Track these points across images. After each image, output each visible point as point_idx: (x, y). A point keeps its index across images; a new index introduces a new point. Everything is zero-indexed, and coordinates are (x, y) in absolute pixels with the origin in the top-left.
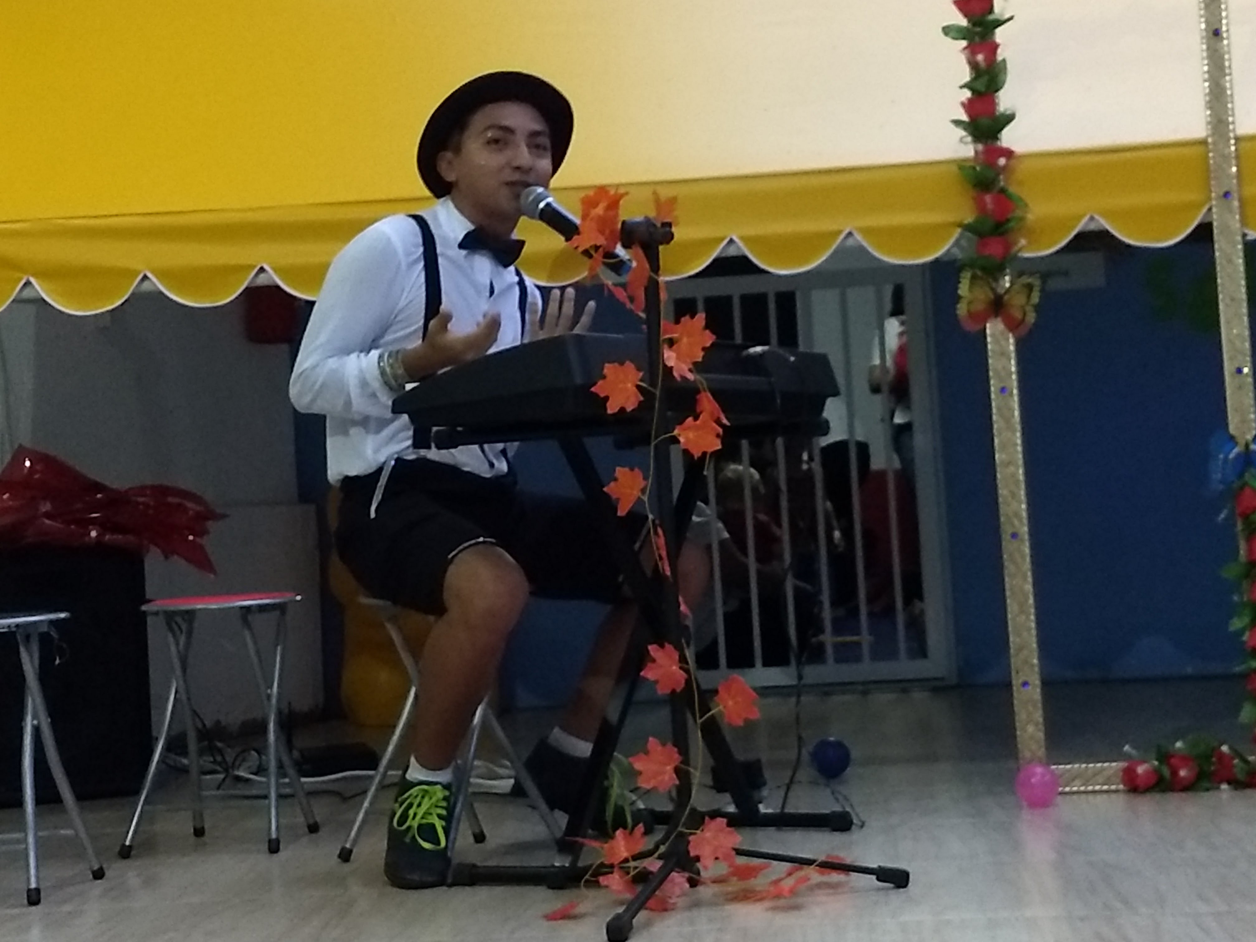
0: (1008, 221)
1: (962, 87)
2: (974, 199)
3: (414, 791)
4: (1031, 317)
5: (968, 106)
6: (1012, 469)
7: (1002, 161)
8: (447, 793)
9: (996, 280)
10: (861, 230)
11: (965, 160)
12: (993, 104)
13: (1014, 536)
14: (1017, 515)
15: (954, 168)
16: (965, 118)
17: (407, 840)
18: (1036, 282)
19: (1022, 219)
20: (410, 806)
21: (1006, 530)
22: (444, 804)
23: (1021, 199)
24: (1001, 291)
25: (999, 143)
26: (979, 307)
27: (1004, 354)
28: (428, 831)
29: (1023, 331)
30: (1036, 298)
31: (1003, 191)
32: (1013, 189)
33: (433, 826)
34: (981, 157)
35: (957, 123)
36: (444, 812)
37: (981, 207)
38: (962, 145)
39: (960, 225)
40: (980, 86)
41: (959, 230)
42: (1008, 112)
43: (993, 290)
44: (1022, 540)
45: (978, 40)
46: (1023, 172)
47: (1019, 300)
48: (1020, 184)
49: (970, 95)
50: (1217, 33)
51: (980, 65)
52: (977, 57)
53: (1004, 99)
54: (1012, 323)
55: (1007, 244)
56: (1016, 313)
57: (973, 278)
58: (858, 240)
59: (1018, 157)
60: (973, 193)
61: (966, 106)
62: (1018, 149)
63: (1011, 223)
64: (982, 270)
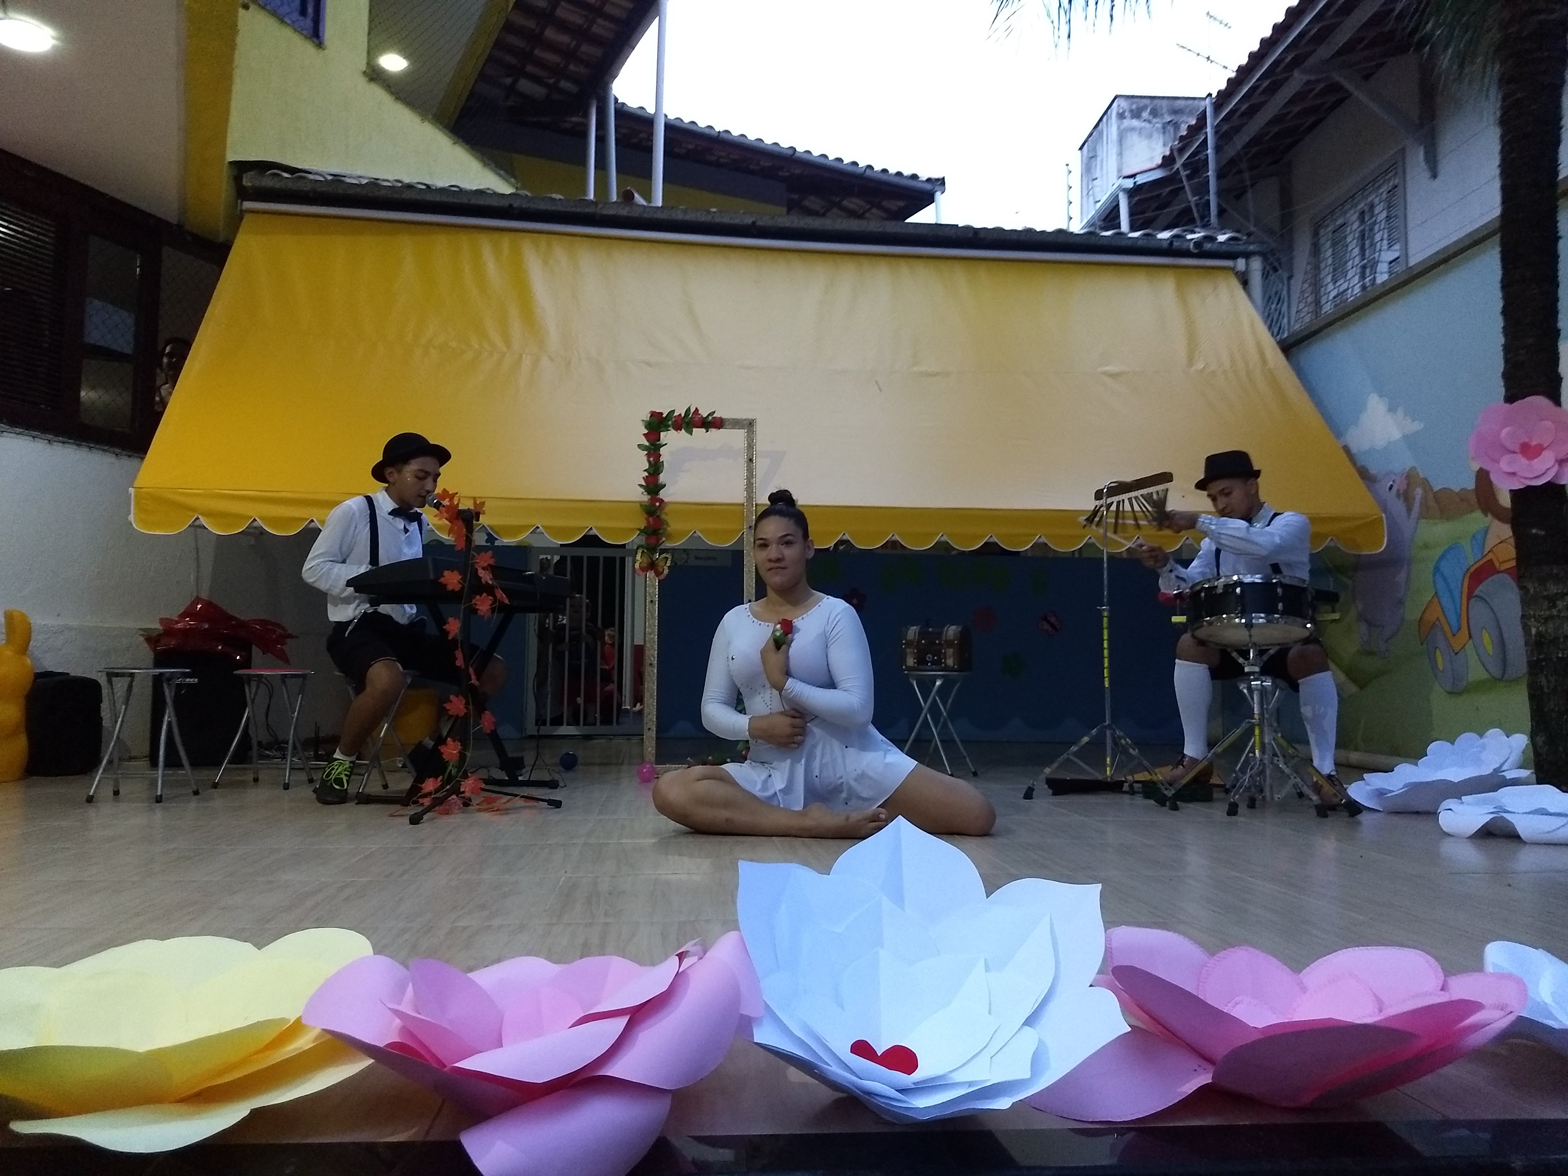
0: (660, 529)
1: (645, 471)
2: (646, 519)
3: (336, 763)
4: (666, 571)
6: (652, 636)
7: (658, 504)
8: (352, 765)
9: (653, 554)
10: (597, 528)
11: (644, 502)
12: (657, 480)
13: (651, 664)
14: (653, 656)
15: (638, 505)
16: (644, 483)
17: (329, 784)
18: (669, 556)
19: (665, 529)
20: (333, 769)
21: (647, 662)
22: (350, 770)
23: (666, 521)
24: (654, 559)
25: (658, 496)
26: (645, 565)
27: (653, 586)
28: (339, 781)
29: (662, 577)
30: (668, 564)
31: (658, 517)
32: (663, 516)
33: (342, 779)
34: (649, 501)
35: (641, 486)
36: (348, 773)
37: (648, 522)
38: (643, 495)
39: (639, 529)
40: (652, 471)
41: (639, 532)
42: (663, 483)
43: (651, 559)
44: (654, 667)
45: (652, 452)
46: (667, 509)
47: (662, 564)
48: (667, 514)
49: (647, 474)
50: (751, 460)
51: (653, 462)
52: (651, 459)
53: (662, 478)
54: (658, 574)
55: (658, 540)
56: (661, 570)
57: (643, 552)
58: (595, 532)
59: (666, 503)
60: (646, 516)
61: (645, 479)
62: (666, 500)
63: (661, 531)
64: (647, 549)
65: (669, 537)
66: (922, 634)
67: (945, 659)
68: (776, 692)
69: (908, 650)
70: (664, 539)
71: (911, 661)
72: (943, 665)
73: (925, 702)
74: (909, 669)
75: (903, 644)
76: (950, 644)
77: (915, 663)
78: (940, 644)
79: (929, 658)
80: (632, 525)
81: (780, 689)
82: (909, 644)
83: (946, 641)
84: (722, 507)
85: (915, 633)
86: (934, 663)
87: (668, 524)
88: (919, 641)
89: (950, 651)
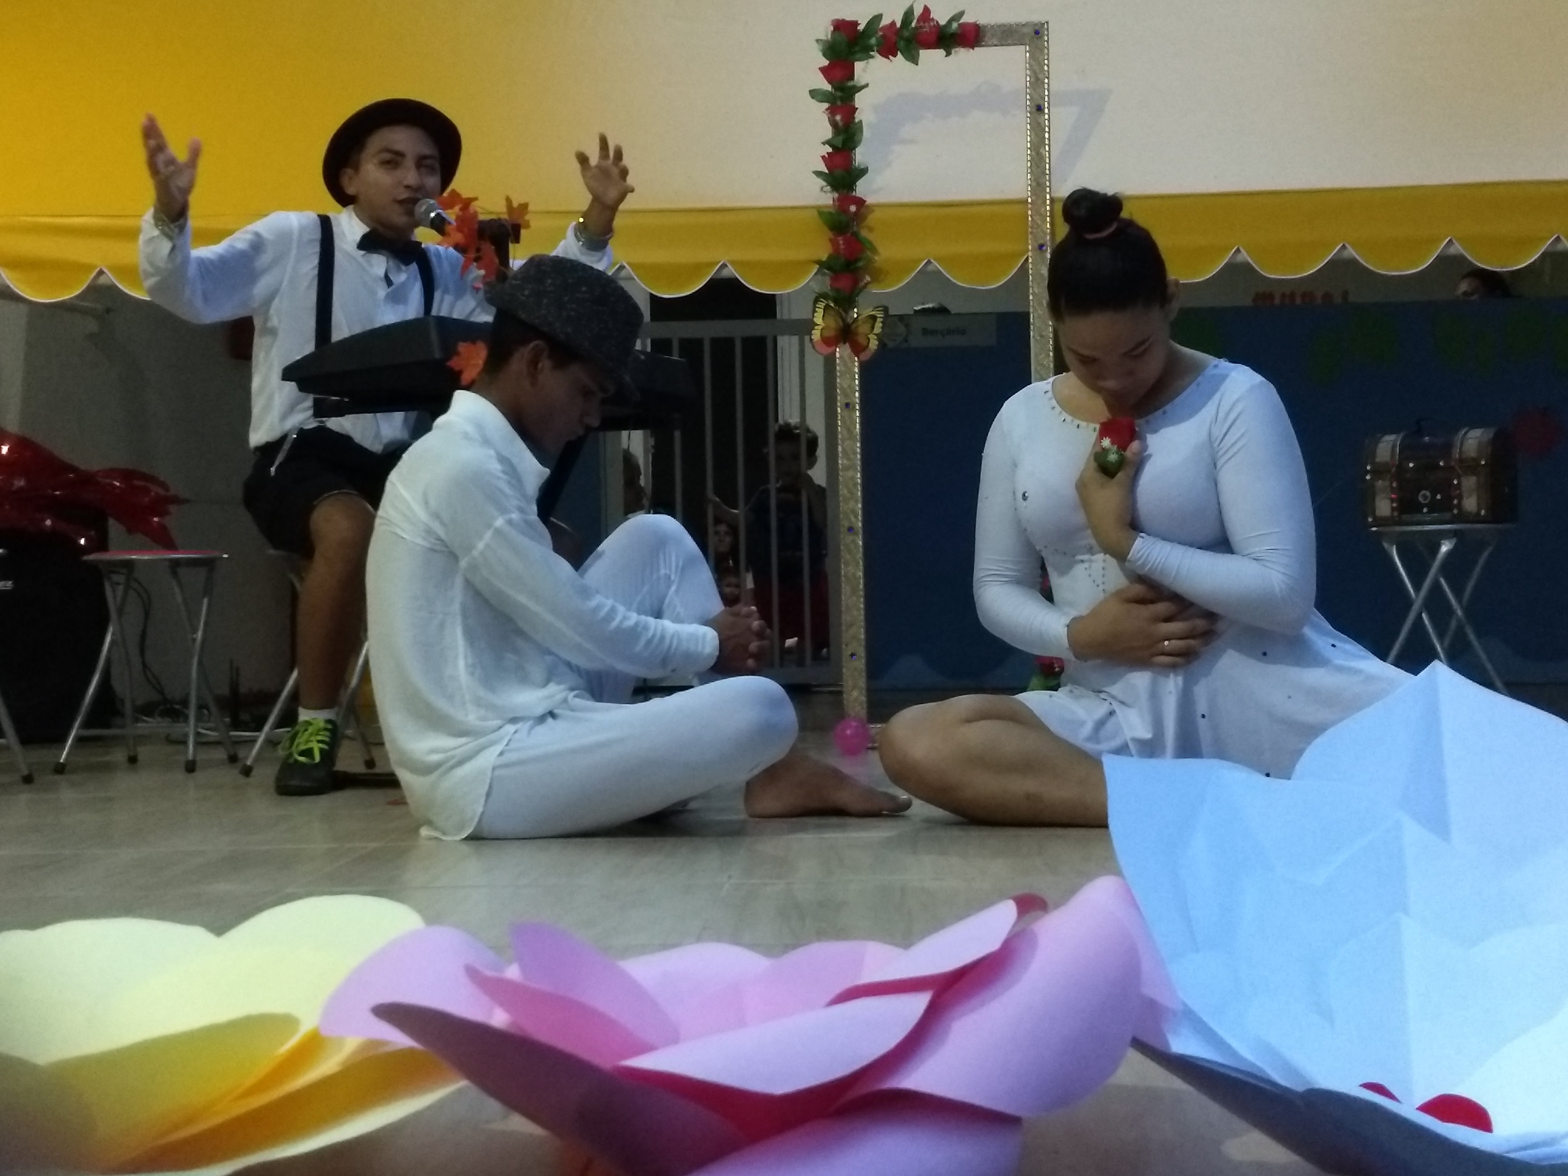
0: (859, 260)
1: (824, 143)
2: (831, 240)
4: (874, 344)
5: (828, 160)
6: (850, 473)
7: (853, 209)
9: (846, 312)
10: (733, 263)
11: (827, 206)
12: (851, 160)
13: (851, 529)
14: (854, 512)
15: (815, 213)
16: (824, 169)
18: (879, 313)
19: (870, 261)
21: (842, 524)
22: (326, 733)
23: (871, 243)
24: (849, 321)
25: (854, 193)
26: (831, 333)
27: (849, 373)
29: (866, 356)
30: (878, 328)
31: (855, 235)
32: (864, 233)
34: (837, 204)
35: (818, 174)
37: (836, 247)
38: (823, 193)
39: (819, 262)
40: (839, 142)
41: (817, 266)
42: (862, 167)
43: (843, 320)
44: (856, 534)
45: (839, 103)
46: (872, 219)
47: (863, 329)
48: (871, 229)
49: (830, 150)
50: (1040, 109)
51: (840, 124)
52: (838, 118)
53: (861, 156)
54: (858, 349)
55: (856, 281)
56: (862, 340)
57: (827, 308)
58: (731, 271)
59: (868, 206)
60: (830, 234)
61: (826, 159)
62: (870, 200)
63: (860, 264)
64: (835, 302)
65: (878, 276)
66: (1407, 450)
67: (1460, 497)
68: (1112, 562)
69: (1380, 483)
70: (868, 278)
71: (1384, 507)
72: (1455, 511)
73: (1417, 588)
74: (1380, 522)
75: (1367, 472)
76: (1469, 466)
77: (1393, 509)
78: (1449, 468)
79: (1425, 497)
80: (802, 254)
81: (1121, 556)
82: (1378, 472)
83: (1461, 460)
84: (985, 208)
85: (1394, 447)
86: (1434, 507)
87: (874, 250)
88: (1401, 467)
89: (1469, 482)
